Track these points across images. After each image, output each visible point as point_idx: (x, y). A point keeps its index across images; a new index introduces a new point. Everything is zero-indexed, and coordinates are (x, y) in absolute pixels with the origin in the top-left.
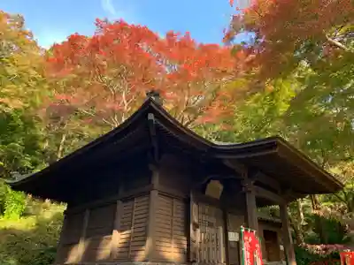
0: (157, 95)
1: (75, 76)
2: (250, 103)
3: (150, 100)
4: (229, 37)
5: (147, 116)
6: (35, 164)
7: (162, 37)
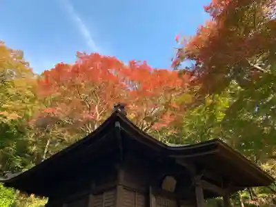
0: (122, 107)
1: (60, 94)
2: (194, 113)
3: (117, 112)
4: (176, 64)
5: (114, 124)
6: (24, 165)
7: (126, 64)
